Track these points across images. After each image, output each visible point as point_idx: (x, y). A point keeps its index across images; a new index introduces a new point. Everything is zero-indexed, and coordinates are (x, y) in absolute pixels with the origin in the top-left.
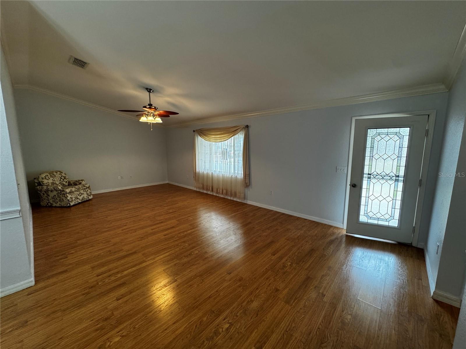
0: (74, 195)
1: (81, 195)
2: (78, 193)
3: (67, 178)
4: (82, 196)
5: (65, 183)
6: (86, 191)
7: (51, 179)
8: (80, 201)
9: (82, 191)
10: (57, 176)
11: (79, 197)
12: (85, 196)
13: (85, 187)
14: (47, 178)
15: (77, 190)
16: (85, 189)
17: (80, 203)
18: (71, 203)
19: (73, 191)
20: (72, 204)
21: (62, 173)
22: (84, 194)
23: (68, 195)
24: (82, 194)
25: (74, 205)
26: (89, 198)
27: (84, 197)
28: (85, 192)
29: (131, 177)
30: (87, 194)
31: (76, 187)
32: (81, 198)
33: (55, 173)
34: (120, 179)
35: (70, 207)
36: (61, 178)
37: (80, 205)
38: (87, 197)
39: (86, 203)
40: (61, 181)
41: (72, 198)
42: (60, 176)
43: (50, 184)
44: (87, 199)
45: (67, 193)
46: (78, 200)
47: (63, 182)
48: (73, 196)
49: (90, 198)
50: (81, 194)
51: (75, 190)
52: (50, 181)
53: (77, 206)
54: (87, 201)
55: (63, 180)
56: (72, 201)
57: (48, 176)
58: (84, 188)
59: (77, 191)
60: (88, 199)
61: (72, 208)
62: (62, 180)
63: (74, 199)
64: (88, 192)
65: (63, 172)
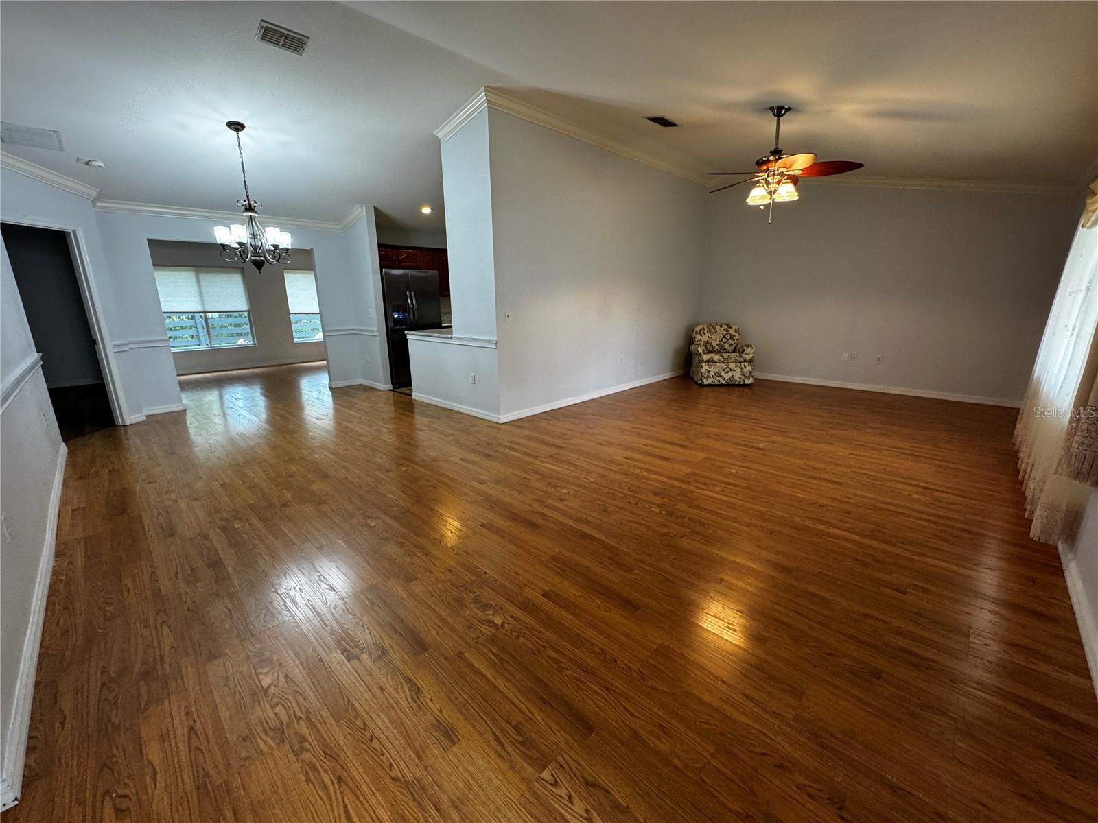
0: (714, 368)
1: (728, 372)
2: (724, 366)
3: (735, 338)
4: (730, 374)
5: (727, 346)
6: (743, 366)
7: (708, 335)
8: (724, 382)
9: (732, 365)
10: (719, 331)
11: (723, 373)
12: (737, 375)
13: (742, 360)
14: (702, 333)
15: (722, 360)
16: (740, 362)
17: (722, 385)
18: (704, 380)
19: (714, 359)
20: (706, 382)
21: (731, 328)
22: (734, 370)
23: (703, 364)
24: (731, 370)
25: (709, 386)
26: (744, 381)
27: (733, 376)
28: (738, 368)
29: (878, 361)
30: (743, 373)
31: (724, 355)
32: (727, 376)
33: (717, 327)
34: (846, 359)
35: (702, 386)
36: (725, 337)
37: (723, 390)
38: (740, 378)
39: (736, 389)
40: (722, 341)
41: (710, 371)
42: (725, 333)
43: (702, 343)
44: (740, 381)
45: (703, 361)
46: (720, 379)
47: (725, 344)
48: (712, 369)
49: (747, 382)
50: (728, 369)
51: (719, 360)
52: (705, 338)
53: (716, 389)
54: (739, 386)
55: (727, 340)
56: (708, 377)
57: (704, 329)
58: (739, 359)
59: (723, 363)
60: (742, 383)
61: (705, 389)
62: (724, 340)
63: (712, 374)
64: (746, 370)
65: (733, 327)
